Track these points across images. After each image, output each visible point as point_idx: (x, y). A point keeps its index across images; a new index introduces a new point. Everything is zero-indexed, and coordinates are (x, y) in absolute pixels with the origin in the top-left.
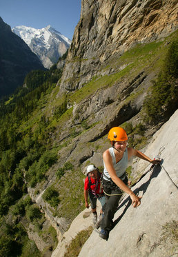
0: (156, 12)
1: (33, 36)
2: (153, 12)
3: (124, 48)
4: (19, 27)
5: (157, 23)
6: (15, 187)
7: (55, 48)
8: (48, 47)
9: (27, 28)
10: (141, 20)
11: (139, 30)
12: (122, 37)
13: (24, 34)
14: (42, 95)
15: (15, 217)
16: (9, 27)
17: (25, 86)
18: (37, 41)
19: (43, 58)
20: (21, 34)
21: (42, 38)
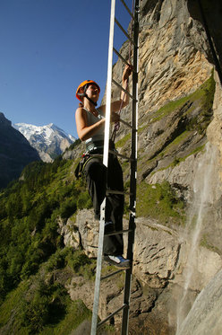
0: (182, 79)
1: (33, 133)
2: (179, 80)
3: (157, 107)
4: (19, 125)
5: (184, 86)
6: (48, 240)
7: (56, 144)
8: (49, 143)
9: (27, 126)
10: (170, 85)
11: (169, 92)
12: (154, 99)
13: (23, 131)
14: (59, 169)
15: (49, 275)
16: (10, 122)
17: (22, 178)
18: (37, 137)
19: (42, 154)
20: (20, 130)
21: (44, 134)
